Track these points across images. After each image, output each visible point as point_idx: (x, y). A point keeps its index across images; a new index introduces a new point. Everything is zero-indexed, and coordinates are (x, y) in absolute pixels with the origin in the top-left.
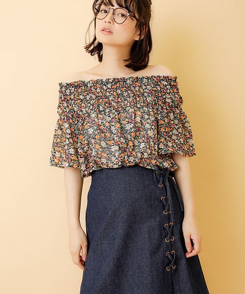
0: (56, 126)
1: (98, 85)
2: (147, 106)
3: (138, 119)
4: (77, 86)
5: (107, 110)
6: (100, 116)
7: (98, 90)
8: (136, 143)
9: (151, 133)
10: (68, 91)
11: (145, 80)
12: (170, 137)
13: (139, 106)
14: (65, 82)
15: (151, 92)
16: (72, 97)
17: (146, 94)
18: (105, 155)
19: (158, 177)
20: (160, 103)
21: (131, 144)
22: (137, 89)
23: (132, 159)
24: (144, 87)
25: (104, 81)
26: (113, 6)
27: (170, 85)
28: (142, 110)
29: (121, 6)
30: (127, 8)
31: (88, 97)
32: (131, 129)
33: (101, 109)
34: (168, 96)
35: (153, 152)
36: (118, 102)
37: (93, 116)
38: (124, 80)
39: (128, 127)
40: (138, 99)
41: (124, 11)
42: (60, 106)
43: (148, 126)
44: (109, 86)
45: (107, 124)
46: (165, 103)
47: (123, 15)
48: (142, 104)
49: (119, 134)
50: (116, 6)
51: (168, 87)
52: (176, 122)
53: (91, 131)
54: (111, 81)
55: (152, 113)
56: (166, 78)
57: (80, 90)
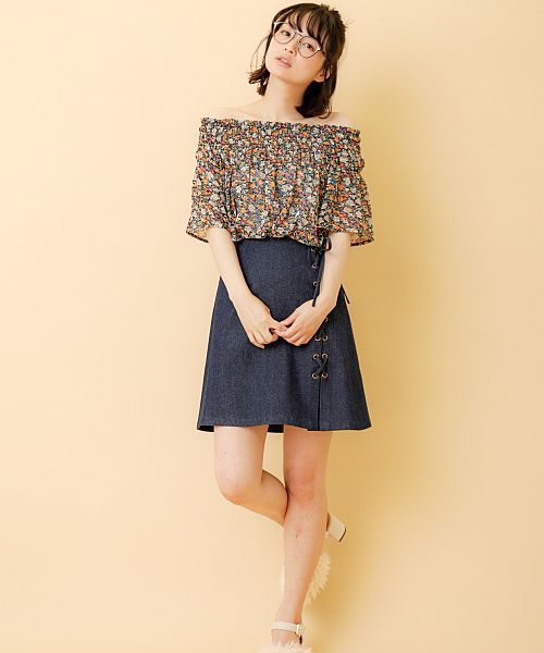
0: (194, 176)
1: (255, 129)
2: (314, 166)
3: (299, 181)
4: (227, 125)
5: (262, 164)
6: (252, 171)
7: (254, 136)
8: (292, 212)
9: (312, 200)
10: (214, 131)
11: (316, 131)
12: (341, 210)
13: (303, 164)
14: (212, 117)
15: (321, 147)
16: (219, 139)
17: (314, 150)
18: (251, 223)
19: (313, 256)
20: (332, 163)
21: (284, 211)
22: (304, 140)
23: (281, 230)
24: (313, 140)
25: (263, 123)
26: (300, 31)
27: (348, 138)
28: (305, 171)
29: (311, 35)
30: (318, 39)
31: (240, 143)
32: (289, 191)
33: (255, 160)
34: (344, 153)
35: (313, 224)
36: (277, 155)
37: (244, 169)
38: (289, 127)
39: (285, 189)
40: (303, 154)
41: (313, 42)
42: (200, 149)
43: (309, 190)
44: (269, 132)
45: (261, 183)
46: (339, 163)
47: (310, 47)
48: (308, 162)
49: (273, 197)
50: (305, 33)
51: (346, 141)
52: (354, 190)
53: (239, 190)
54: (272, 125)
55: (317, 176)
56: (343, 130)
57: (230, 132)
